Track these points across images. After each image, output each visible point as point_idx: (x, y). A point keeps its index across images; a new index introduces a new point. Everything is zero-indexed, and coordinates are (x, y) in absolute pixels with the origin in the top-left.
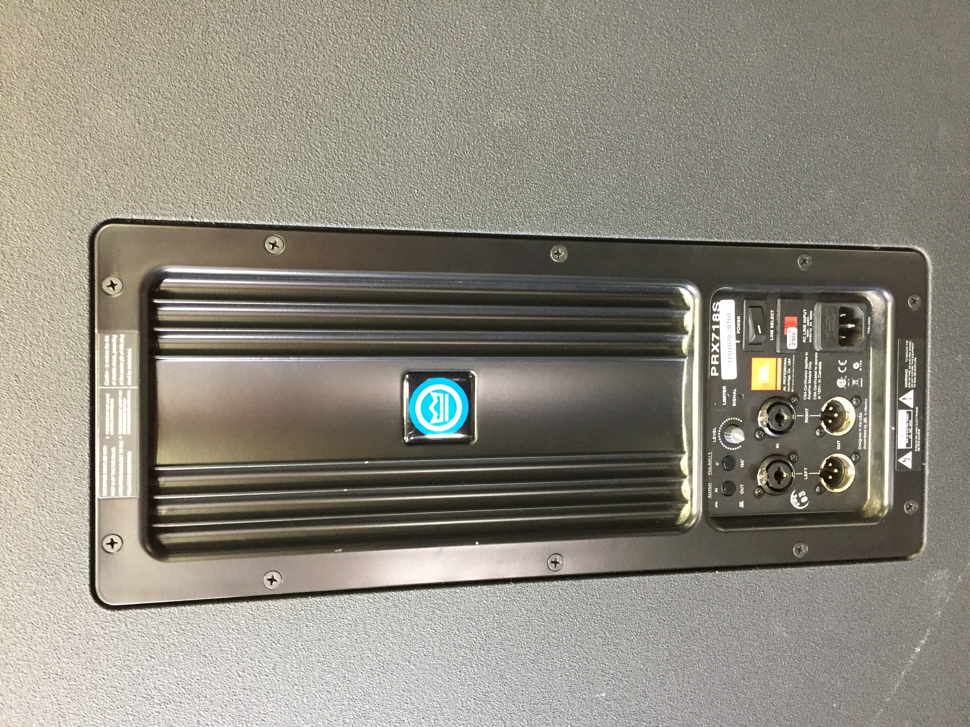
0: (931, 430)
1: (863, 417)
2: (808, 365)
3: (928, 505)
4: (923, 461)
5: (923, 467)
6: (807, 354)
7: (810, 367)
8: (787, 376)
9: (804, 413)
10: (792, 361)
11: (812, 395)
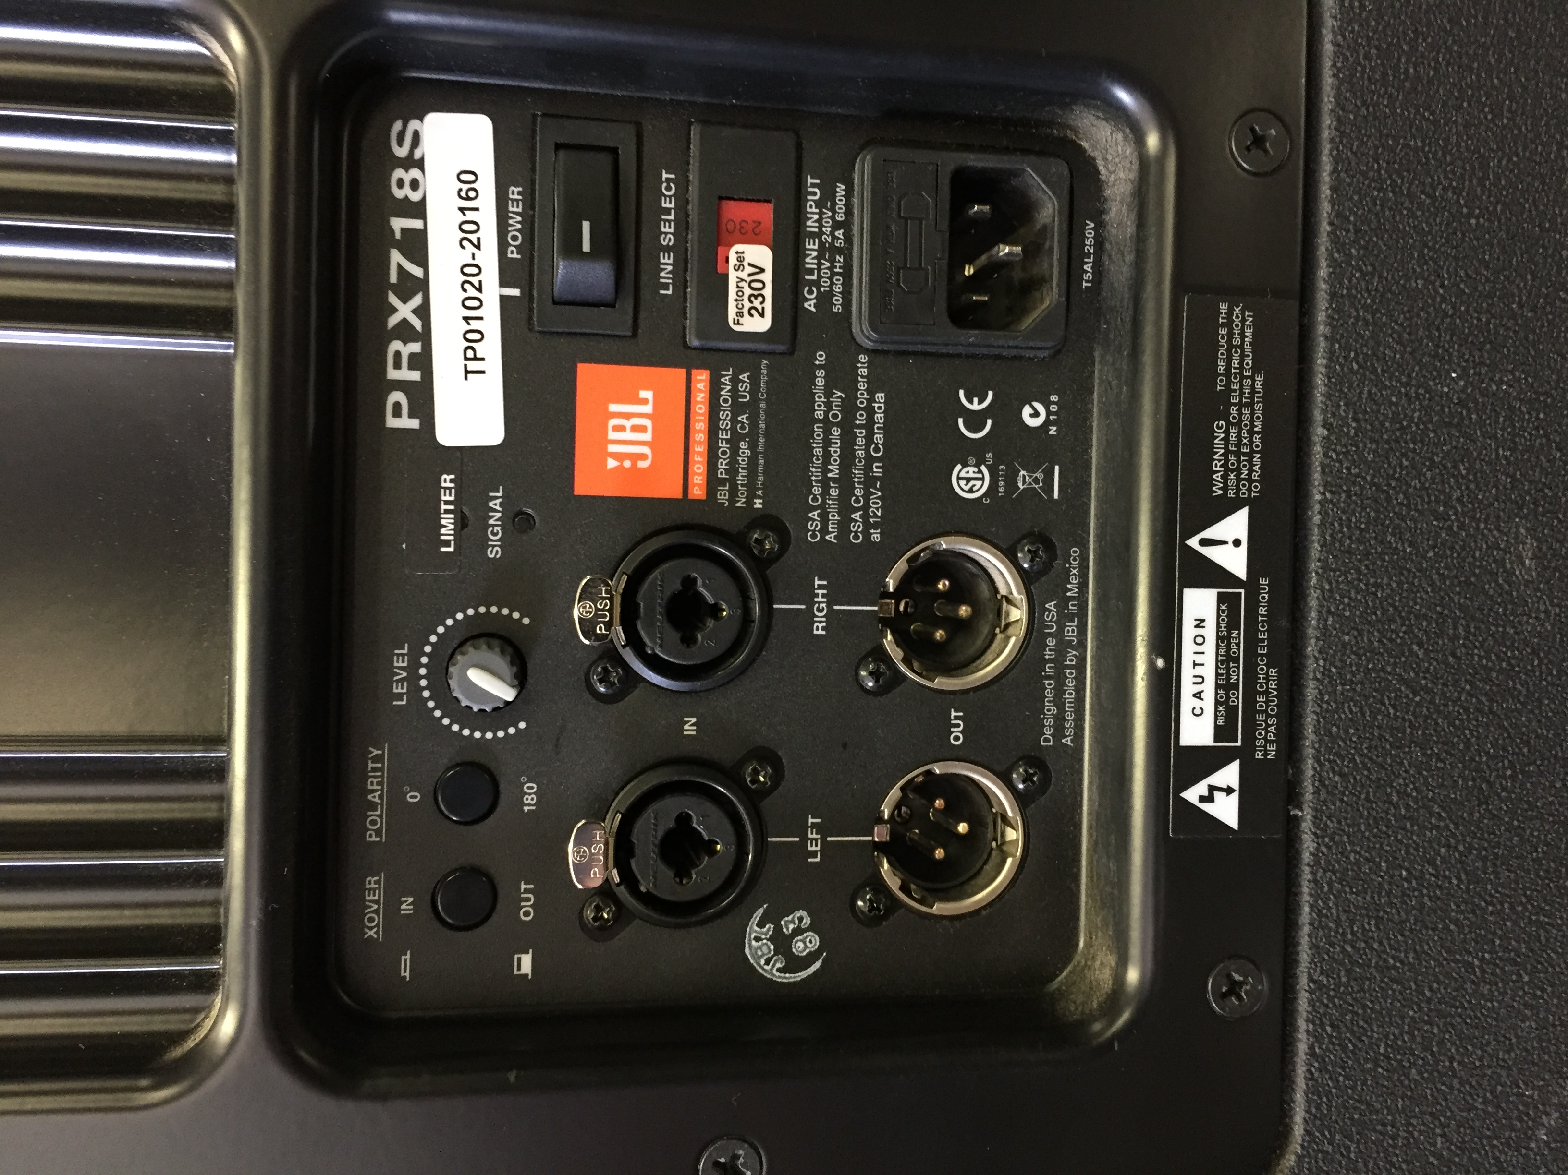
0: (1326, 672)
1: (1063, 618)
2: (829, 405)
3: (1311, 979)
4: (1293, 796)
5: (1293, 823)
6: (821, 357)
7: (836, 410)
8: (734, 443)
9: (809, 598)
10: (754, 381)
11: (844, 527)
